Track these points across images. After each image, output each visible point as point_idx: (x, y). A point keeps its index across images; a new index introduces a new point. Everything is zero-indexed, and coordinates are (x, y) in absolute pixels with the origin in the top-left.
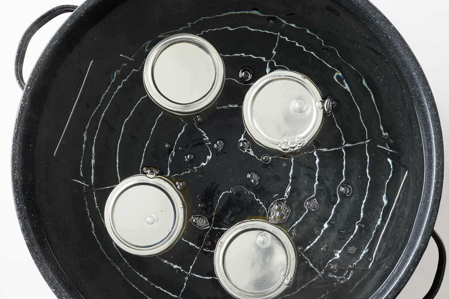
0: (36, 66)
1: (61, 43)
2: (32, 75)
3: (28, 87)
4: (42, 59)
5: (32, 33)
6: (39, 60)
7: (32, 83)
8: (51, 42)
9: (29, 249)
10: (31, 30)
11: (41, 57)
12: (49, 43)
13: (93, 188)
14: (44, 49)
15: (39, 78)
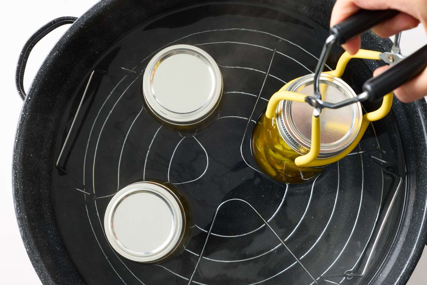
0: (36, 77)
1: (61, 54)
2: (33, 86)
3: (29, 97)
4: (42, 70)
5: (33, 45)
6: (39, 71)
7: (32, 94)
8: (51, 53)
9: (29, 257)
10: (32, 41)
11: (41, 68)
12: (49, 54)
13: (95, 197)
14: (45, 60)
15: (40, 88)
